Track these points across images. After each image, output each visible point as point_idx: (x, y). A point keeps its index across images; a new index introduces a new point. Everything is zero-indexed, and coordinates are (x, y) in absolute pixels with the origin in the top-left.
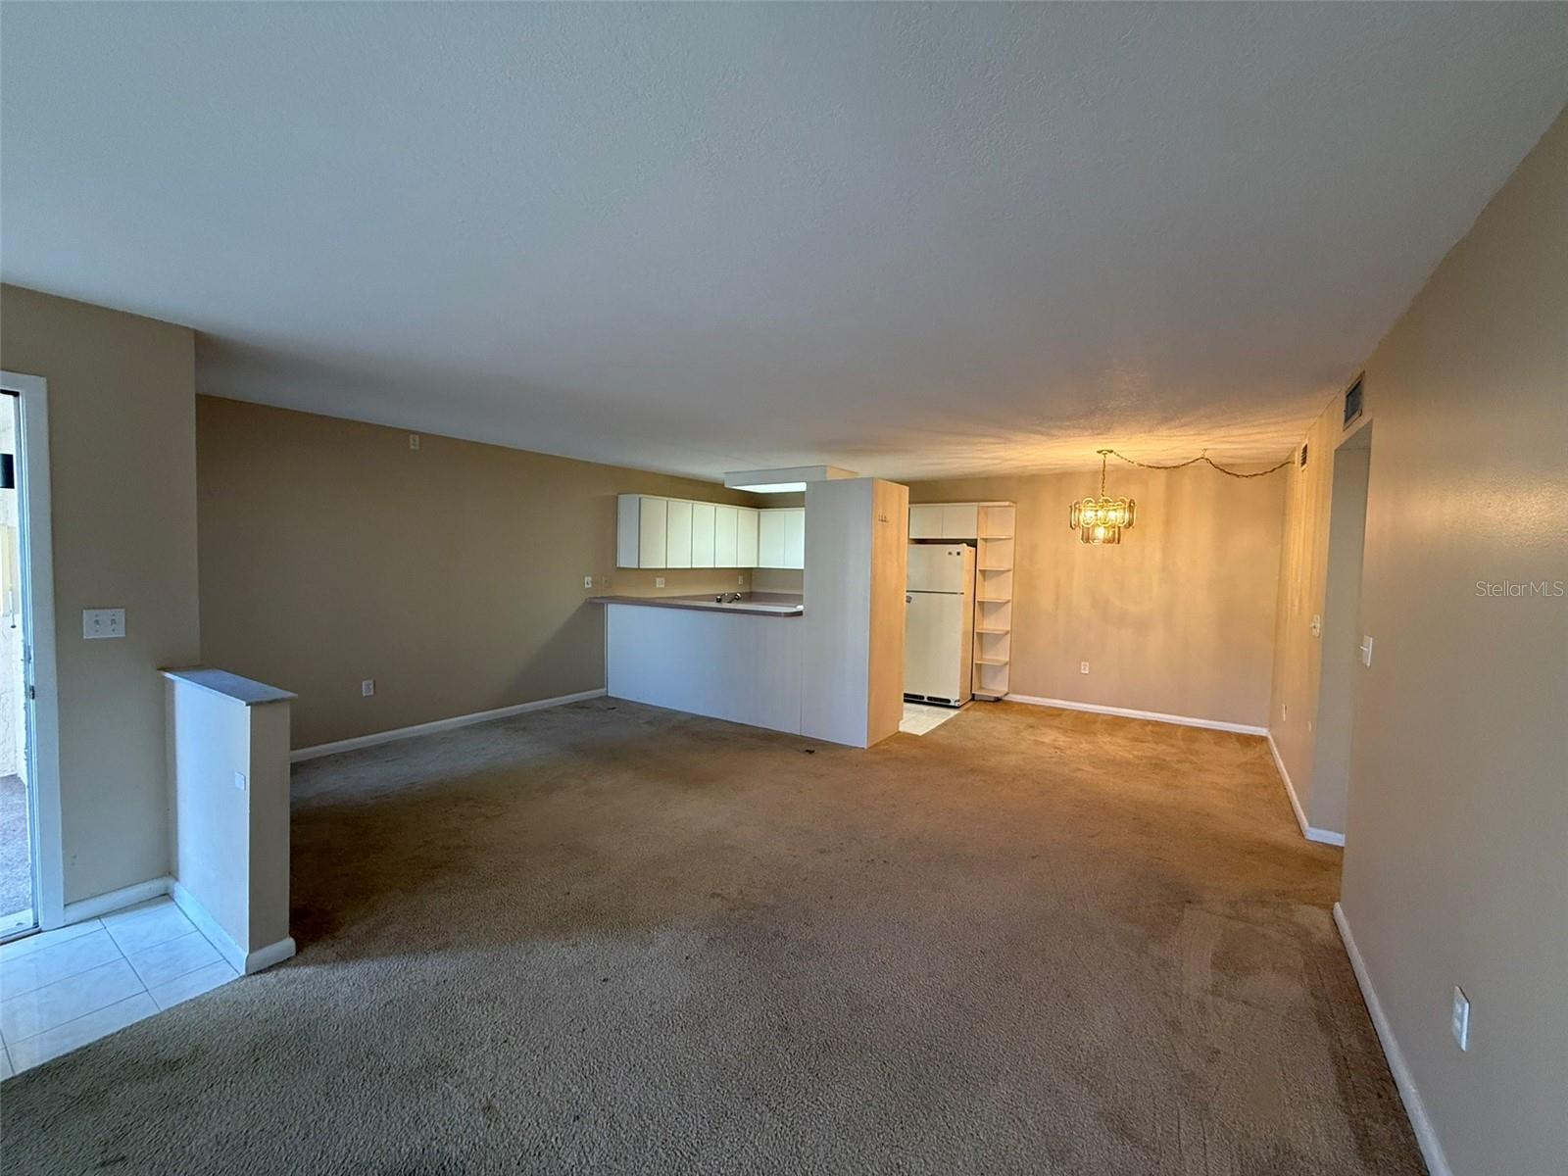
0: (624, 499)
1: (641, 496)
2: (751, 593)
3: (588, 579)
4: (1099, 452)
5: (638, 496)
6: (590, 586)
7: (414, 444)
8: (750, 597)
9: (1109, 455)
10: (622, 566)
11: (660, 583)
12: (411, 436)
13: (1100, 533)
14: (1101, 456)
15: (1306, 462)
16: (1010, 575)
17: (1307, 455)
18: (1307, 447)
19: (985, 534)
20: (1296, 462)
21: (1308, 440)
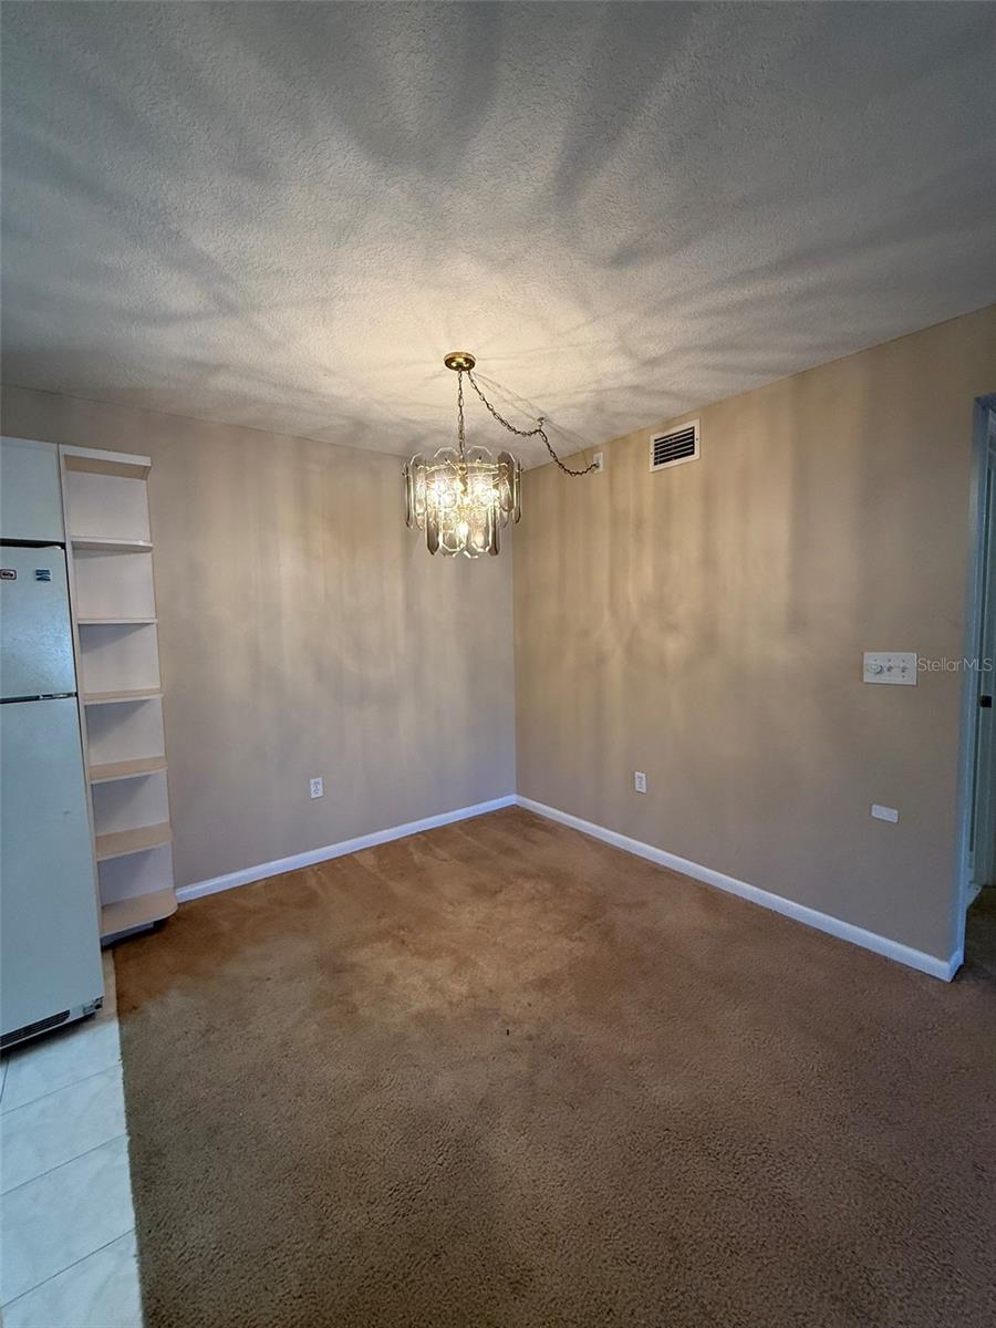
15: (693, 453)
16: (151, 632)
17: (697, 443)
18: (693, 432)
19: (80, 531)
20: (601, 462)
21: (695, 424)
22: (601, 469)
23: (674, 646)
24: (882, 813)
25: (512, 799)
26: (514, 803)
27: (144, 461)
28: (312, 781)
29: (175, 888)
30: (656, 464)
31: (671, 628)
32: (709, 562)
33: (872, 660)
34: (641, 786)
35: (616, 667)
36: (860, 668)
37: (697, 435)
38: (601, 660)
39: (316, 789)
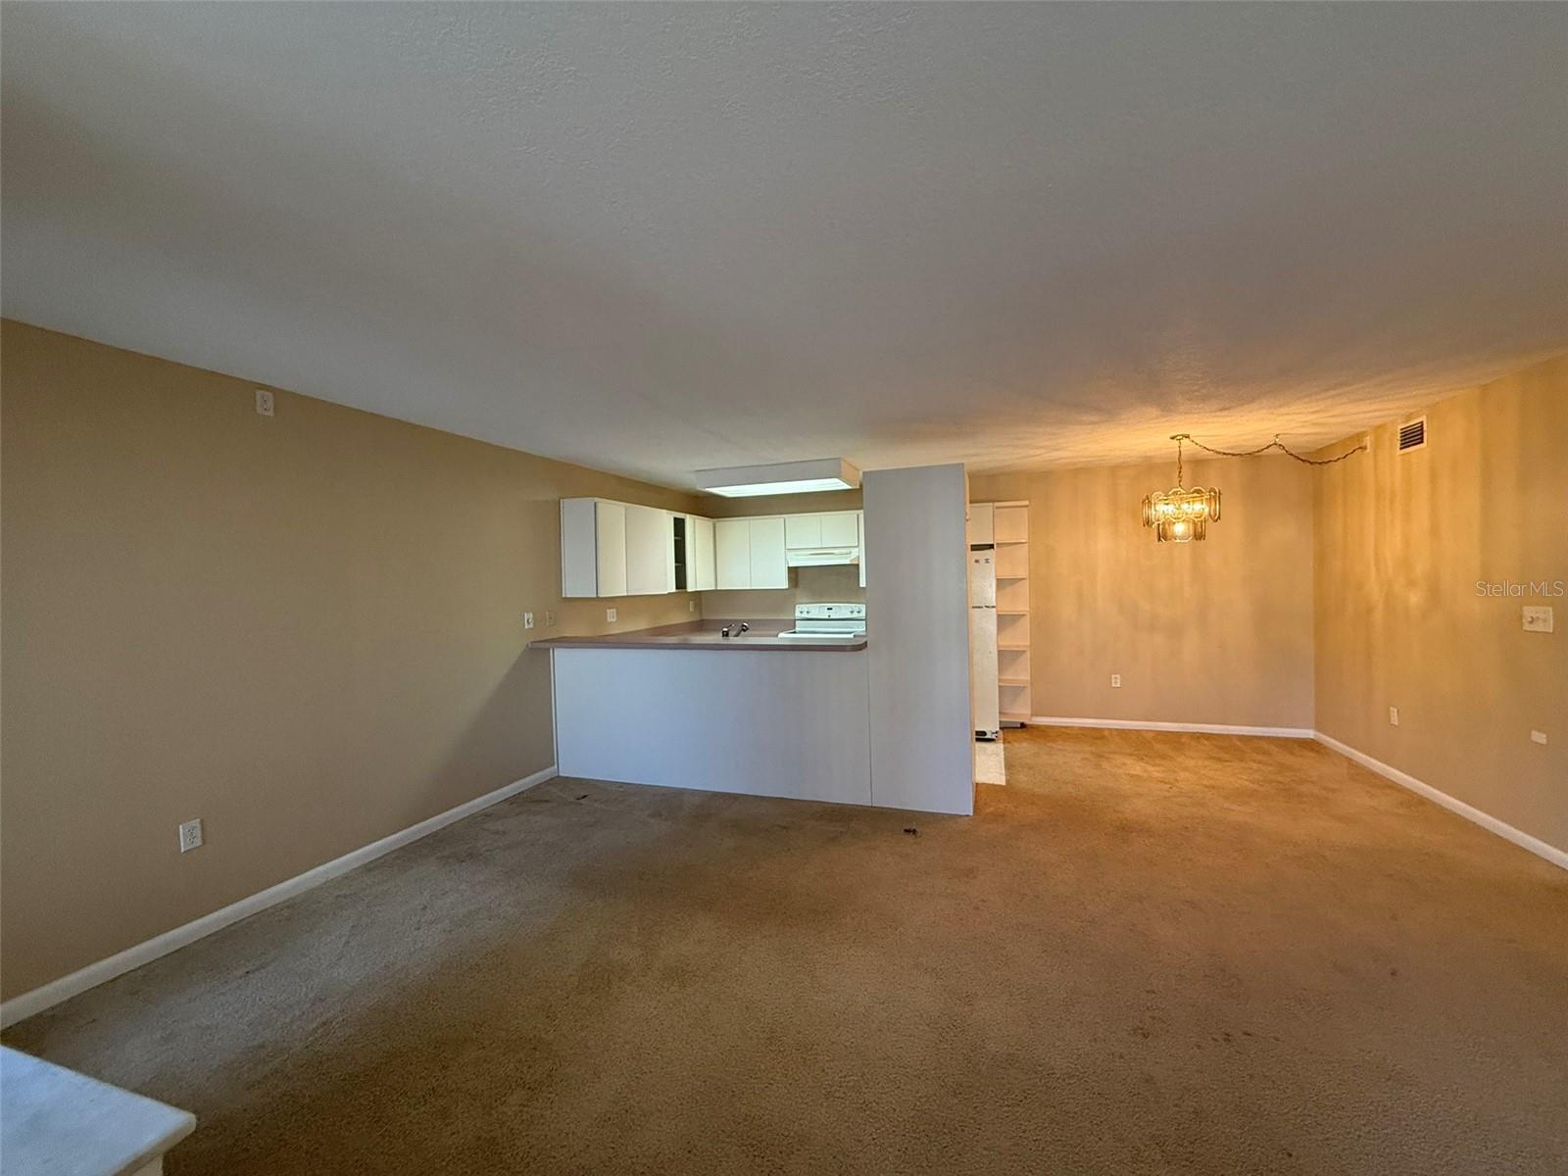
0: (567, 505)
1: (596, 499)
2: (703, 620)
3: (528, 616)
4: (1173, 438)
5: (590, 501)
6: (531, 626)
7: (265, 406)
8: (700, 626)
9: (1185, 441)
10: (569, 596)
11: (611, 615)
12: (259, 393)
13: (1180, 529)
14: (1175, 443)
15: (1422, 442)
16: (1026, 583)
17: (1425, 434)
18: (1422, 426)
19: (1000, 538)
20: (1368, 447)
21: (1423, 419)
22: (1368, 450)
23: (1415, 598)
24: (1539, 737)
25: (1310, 734)
26: (1312, 737)
27: (1026, 503)
28: (1113, 676)
29: (1032, 715)
30: (1401, 449)
31: (1411, 583)
32: (1434, 531)
33: (1529, 612)
34: (1395, 720)
35: (1378, 616)
36: (1521, 617)
37: (1425, 429)
38: (1370, 611)
39: (1117, 681)
